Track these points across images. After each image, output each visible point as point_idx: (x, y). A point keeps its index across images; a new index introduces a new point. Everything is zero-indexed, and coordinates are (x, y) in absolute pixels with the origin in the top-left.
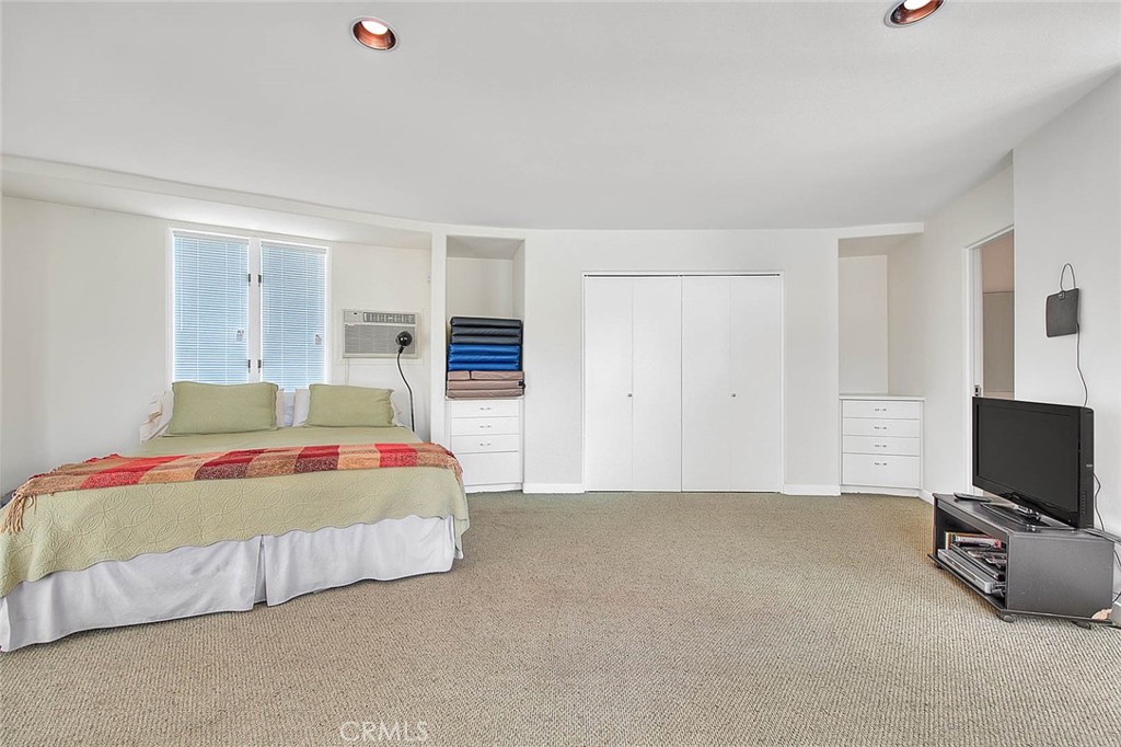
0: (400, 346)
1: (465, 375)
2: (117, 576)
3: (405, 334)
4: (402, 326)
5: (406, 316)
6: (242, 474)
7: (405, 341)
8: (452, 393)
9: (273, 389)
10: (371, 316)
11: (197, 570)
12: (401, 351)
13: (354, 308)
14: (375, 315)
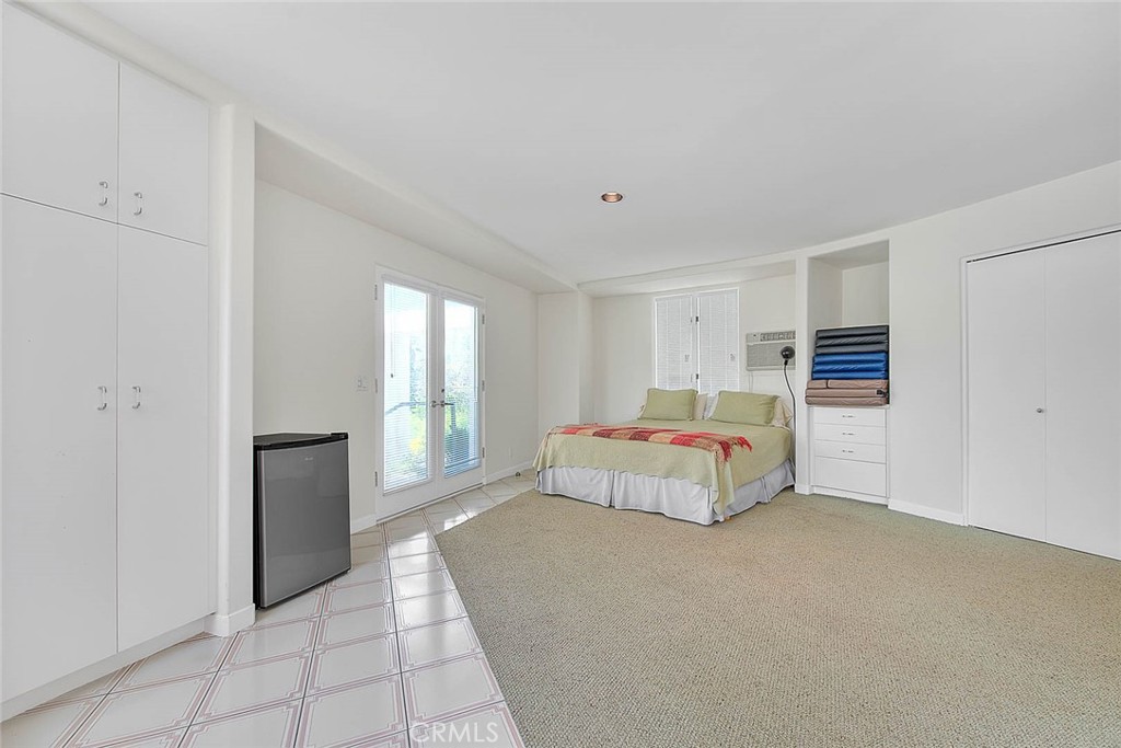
0: (784, 360)
1: (822, 383)
2: (568, 472)
3: (787, 349)
4: (786, 342)
5: (788, 333)
6: (608, 437)
7: (788, 354)
8: (811, 400)
9: (694, 393)
10: (766, 336)
11: (591, 480)
12: (786, 363)
13: (755, 331)
14: (768, 334)
